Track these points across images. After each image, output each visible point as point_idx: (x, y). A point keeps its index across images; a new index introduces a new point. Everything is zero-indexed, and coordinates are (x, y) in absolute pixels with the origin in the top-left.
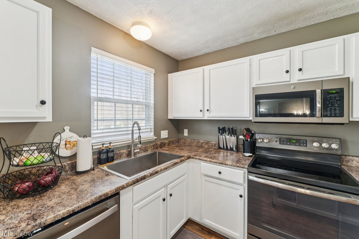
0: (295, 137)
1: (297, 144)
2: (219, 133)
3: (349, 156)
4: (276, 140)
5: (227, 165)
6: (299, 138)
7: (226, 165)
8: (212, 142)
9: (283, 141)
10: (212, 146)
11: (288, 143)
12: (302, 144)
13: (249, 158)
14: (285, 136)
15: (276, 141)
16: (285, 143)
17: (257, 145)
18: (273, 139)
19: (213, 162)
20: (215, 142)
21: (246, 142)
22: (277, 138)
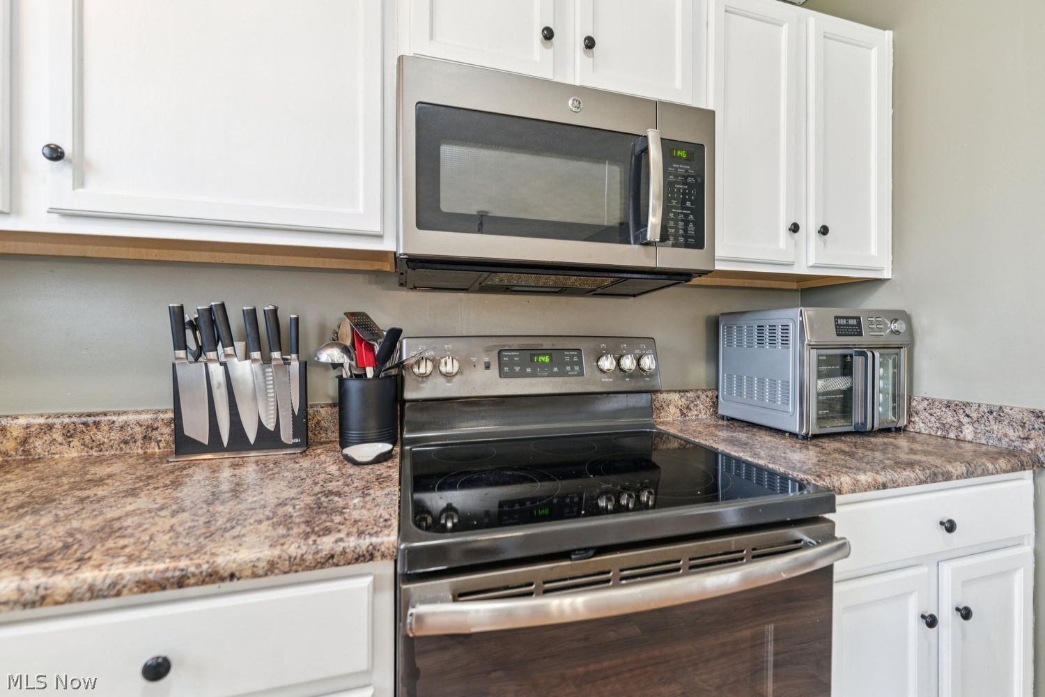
0: (547, 344)
1: (556, 369)
2: (180, 343)
3: (661, 392)
4: (487, 359)
5: (232, 576)
6: (559, 344)
7: (222, 579)
8: (124, 418)
9: (512, 364)
10: (126, 442)
11: (529, 370)
12: (568, 368)
13: (376, 467)
14: (515, 343)
15: (487, 367)
16: (517, 369)
17: (409, 395)
18: (474, 359)
19: (70, 598)
20: (147, 412)
21: (354, 386)
22: (488, 350)
